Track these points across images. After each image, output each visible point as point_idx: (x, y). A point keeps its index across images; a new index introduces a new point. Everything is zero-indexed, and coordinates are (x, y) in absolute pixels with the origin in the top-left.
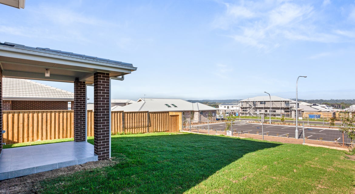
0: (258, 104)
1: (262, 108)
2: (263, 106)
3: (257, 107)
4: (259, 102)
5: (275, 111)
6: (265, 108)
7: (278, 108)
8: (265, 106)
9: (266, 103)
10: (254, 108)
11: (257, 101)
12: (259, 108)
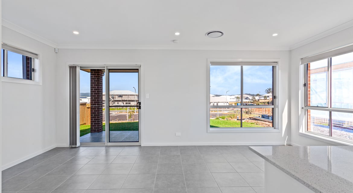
0: (116, 97)
1: (120, 101)
2: (120, 99)
3: (115, 100)
4: (117, 95)
5: (130, 103)
6: (123, 101)
7: (133, 101)
8: (122, 99)
9: (123, 96)
10: (113, 101)
11: (116, 94)
12: (117, 101)
